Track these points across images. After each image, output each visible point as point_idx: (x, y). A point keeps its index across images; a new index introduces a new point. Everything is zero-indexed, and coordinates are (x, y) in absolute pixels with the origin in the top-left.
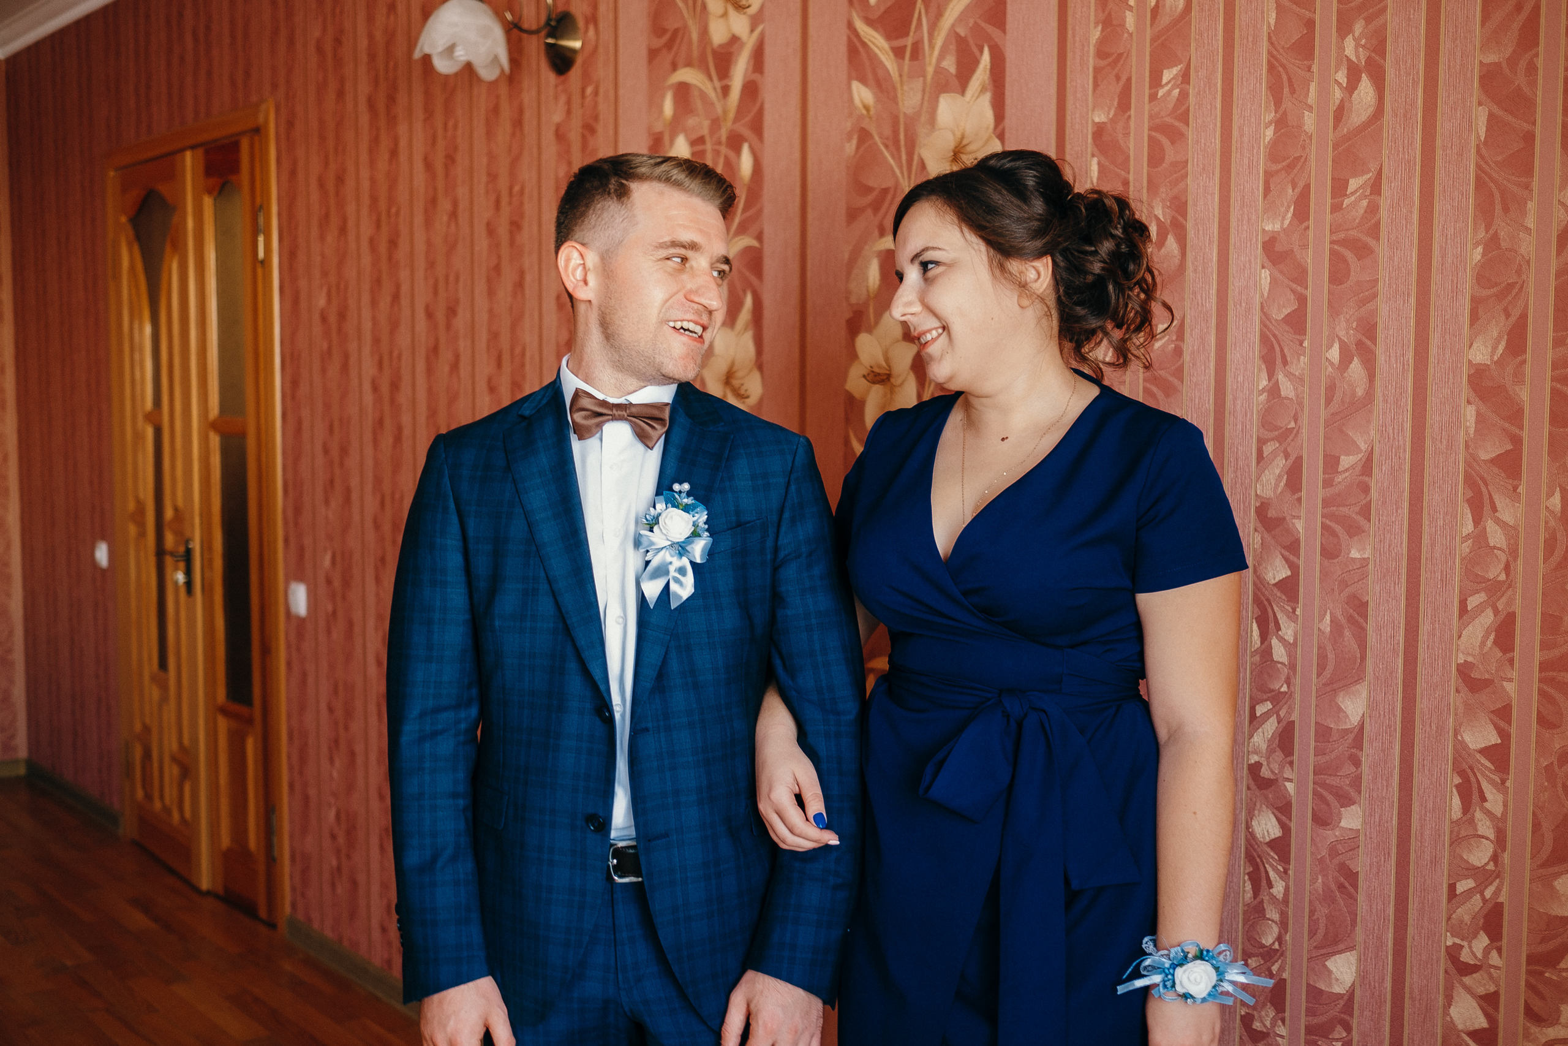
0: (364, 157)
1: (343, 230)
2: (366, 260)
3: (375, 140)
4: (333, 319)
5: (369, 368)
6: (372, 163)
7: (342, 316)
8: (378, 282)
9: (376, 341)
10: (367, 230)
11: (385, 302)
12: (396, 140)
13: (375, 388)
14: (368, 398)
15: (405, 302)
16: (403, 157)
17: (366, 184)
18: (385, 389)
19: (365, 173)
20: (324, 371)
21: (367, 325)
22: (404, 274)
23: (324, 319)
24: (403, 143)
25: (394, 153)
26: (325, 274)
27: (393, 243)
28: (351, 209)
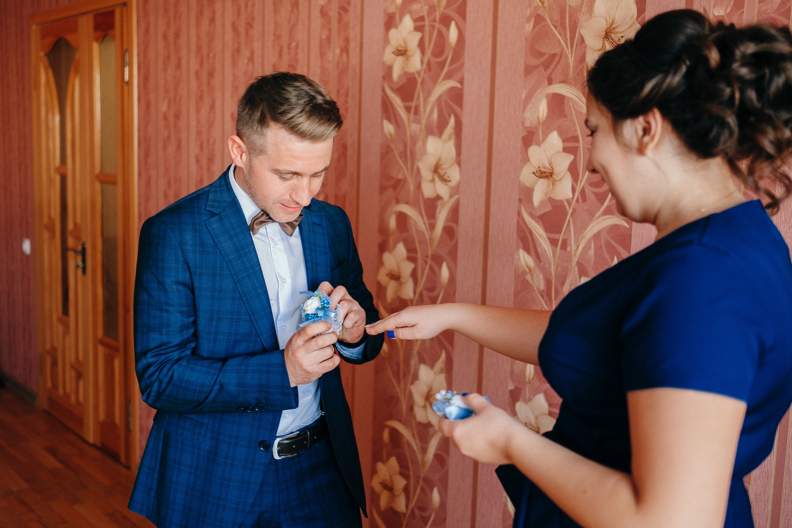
0: (193, 21)
1: (179, 66)
2: (194, 84)
3: (200, 13)
4: (171, 118)
5: (194, 150)
6: (198, 25)
7: (177, 117)
8: (201, 98)
9: (199, 133)
10: (194, 66)
11: (205, 110)
12: (214, 13)
13: (198, 161)
14: (193, 167)
15: (218, 110)
16: (218, 23)
17: (194, 39)
18: (204, 162)
19: (193, 32)
20: (165, 149)
21: (193, 123)
22: (218, 94)
23: (166, 118)
24: (218, 15)
25: (212, 20)
26: (167, 91)
27: (211, 75)
28: (184, 53)
